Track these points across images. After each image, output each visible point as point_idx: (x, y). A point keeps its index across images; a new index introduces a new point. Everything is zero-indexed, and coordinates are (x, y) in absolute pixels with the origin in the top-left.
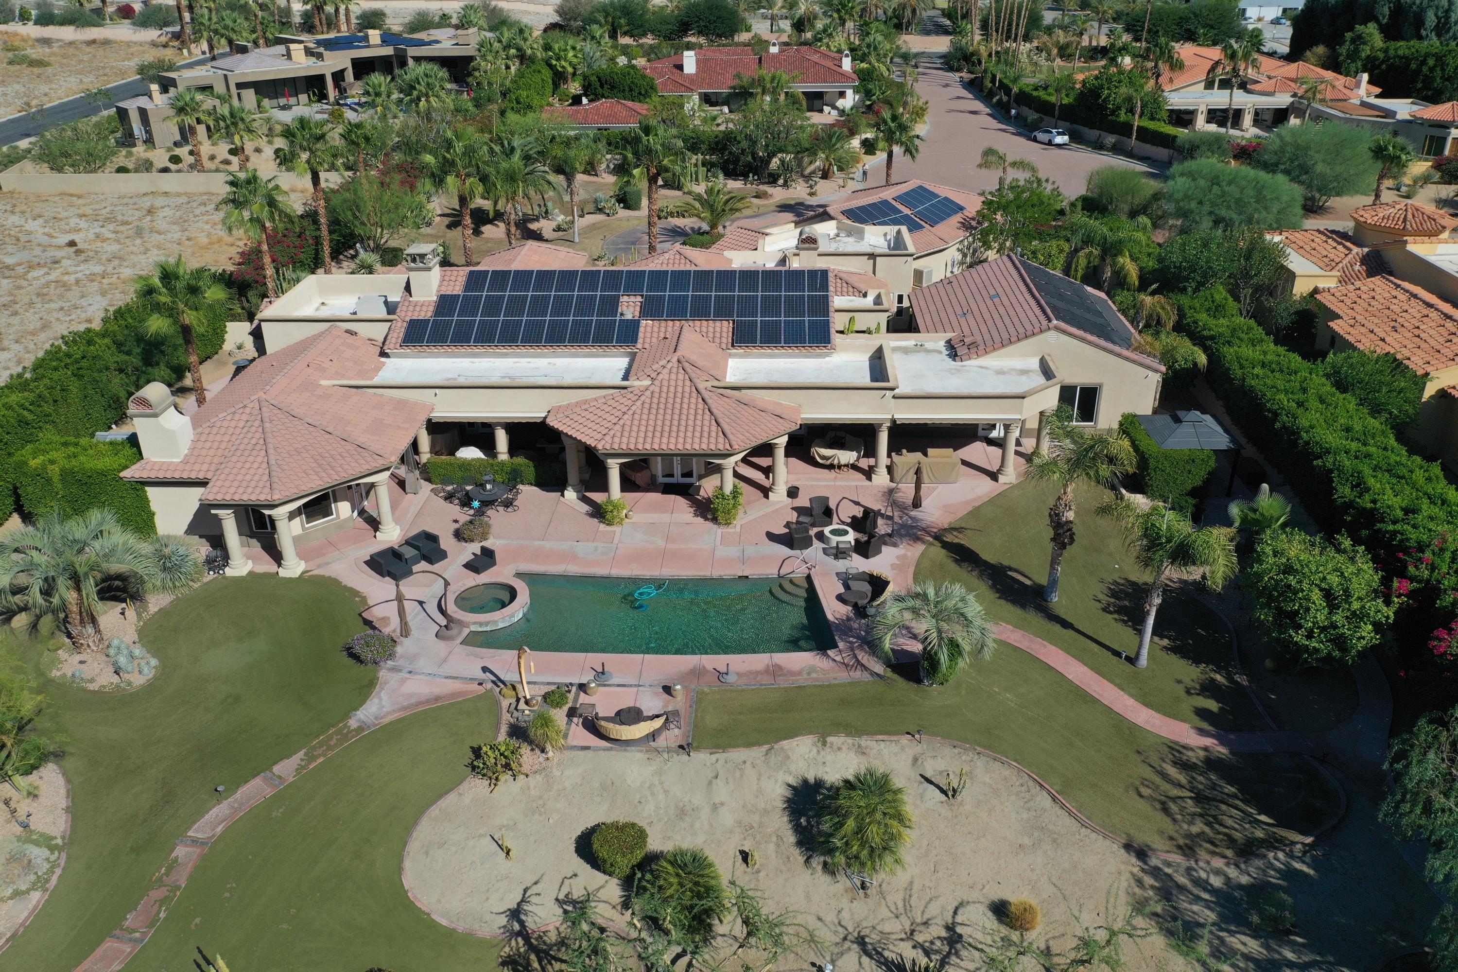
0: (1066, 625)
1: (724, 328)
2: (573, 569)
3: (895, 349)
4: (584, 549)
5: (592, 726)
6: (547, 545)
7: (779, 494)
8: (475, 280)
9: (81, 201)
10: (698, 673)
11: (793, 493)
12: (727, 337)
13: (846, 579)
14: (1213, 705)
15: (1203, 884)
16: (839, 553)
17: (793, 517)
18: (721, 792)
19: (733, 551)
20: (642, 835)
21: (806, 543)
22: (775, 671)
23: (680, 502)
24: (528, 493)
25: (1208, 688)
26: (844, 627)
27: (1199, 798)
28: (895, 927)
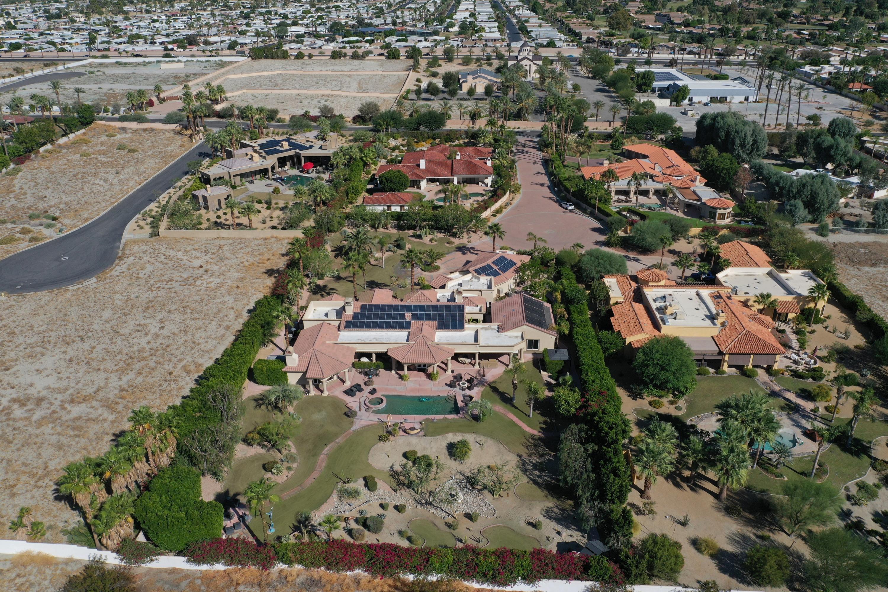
0: (516, 408)
1: (434, 323)
2: (396, 394)
3: (482, 328)
4: (399, 388)
5: (405, 431)
6: (389, 387)
7: (449, 372)
8: (363, 307)
9: (192, 242)
10: (428, 419)
11: (453, 371)
12: (435, 327)
13: (464, 396)
14: (544, 426)
15: (532, 462)
16: (463, 389)
17: (452, 379)
18: (433, 445)
19: (436, 389)
20: (416, 453)
21: (455, 387)
22: (445, 419)
23: (422, 374)
24: (382, 371)
25: (545, 423)
26: (462, 409)
27: (535, 446)
28: (468, 470)
